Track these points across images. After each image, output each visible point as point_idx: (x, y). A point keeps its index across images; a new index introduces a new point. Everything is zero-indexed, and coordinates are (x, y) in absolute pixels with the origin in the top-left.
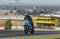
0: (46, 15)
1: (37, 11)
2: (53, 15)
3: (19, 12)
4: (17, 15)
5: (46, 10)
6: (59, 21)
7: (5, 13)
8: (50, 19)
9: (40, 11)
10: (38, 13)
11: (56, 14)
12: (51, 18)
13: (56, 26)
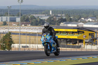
0: (70, 25)
1: (54, 17)
2: (81, 24)
3: (25, 21)
4: (23, 25)
5: (70, 17)
6: (90, 34)
7: (2, 22)
8: (76, 30)
9: (60, 18)
10: (57, 21)
11: (87, 22)
12: (78, 29)
13: (86, 42)
